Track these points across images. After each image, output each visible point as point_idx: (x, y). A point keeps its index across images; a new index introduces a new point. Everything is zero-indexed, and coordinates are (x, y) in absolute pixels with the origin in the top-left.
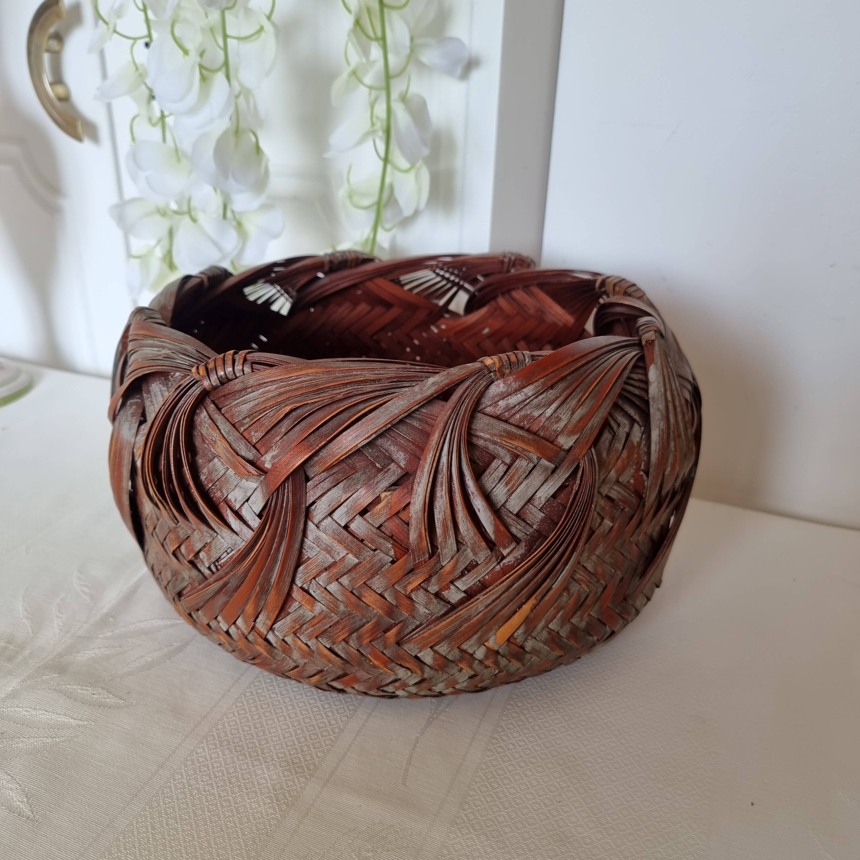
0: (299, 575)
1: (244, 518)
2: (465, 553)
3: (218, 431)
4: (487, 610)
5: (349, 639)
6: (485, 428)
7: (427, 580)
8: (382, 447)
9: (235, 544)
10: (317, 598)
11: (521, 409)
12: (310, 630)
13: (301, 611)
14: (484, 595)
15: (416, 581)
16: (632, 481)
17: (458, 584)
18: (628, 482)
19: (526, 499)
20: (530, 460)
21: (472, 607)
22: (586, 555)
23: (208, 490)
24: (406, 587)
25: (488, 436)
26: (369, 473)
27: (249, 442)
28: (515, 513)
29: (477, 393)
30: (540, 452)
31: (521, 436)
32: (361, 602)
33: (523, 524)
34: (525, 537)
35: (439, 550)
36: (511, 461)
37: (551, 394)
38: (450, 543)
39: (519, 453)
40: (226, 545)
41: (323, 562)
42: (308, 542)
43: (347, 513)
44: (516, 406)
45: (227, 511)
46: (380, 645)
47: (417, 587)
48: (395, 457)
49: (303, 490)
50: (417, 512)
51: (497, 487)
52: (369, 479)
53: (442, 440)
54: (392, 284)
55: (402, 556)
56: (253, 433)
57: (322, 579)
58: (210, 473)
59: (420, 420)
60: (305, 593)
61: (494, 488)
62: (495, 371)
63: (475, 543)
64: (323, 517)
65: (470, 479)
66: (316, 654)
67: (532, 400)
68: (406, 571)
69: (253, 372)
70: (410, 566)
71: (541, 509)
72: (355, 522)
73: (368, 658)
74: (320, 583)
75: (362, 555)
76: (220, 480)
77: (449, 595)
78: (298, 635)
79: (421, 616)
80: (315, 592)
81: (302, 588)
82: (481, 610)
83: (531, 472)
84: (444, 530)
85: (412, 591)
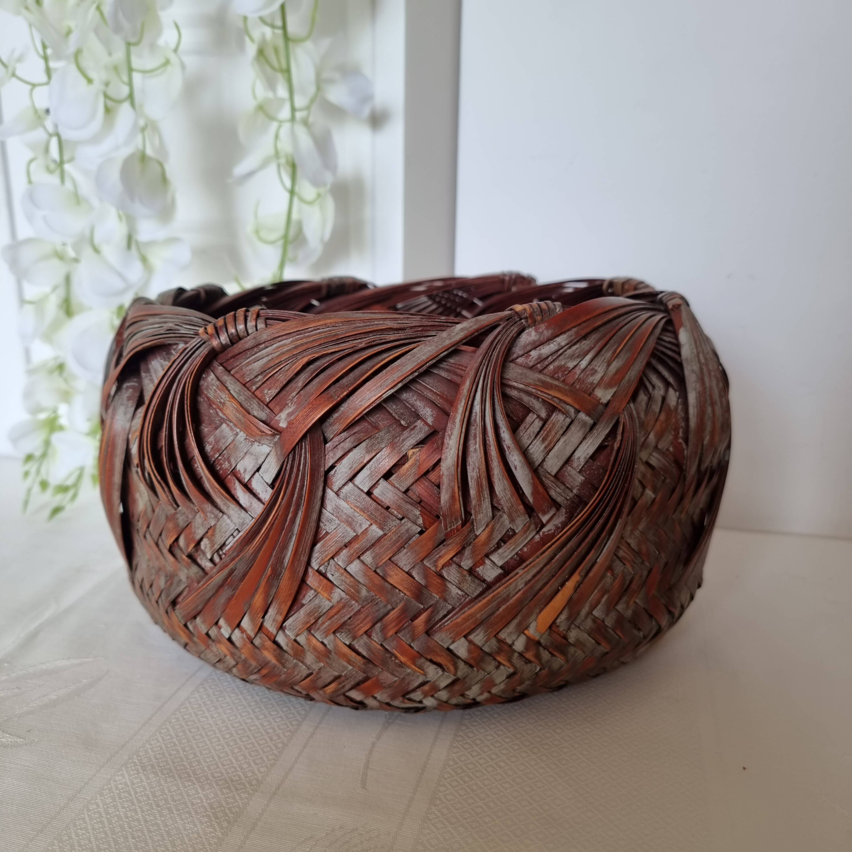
0: (315, 555)
1: (254, 490)
2: (501, 520)
3: (227, 392)
4: (527, 587)
5: (371, 632)
6: (519, 377)
7: (460, 553)
8: (407, 402)
9: (243, 524)
10: (335, 583)
11: (554, 360)
12: (327, 624)
13: (317, 601)
14: (523, 569)
15: (448, 554)
16: (671, 449)
17: (494, 557)
18: (668, 450)
19: (564, 458)
20: (567, 413)
21: (510, 584)
22: (630, 528)
23: (214, 462)
24: (436, 561)
25: (521, 386)
26: (393, 431)
27: (262, 402)
28: (553, 473)
29: (509, 338)
30: (578, 404)
31: (556, 386)
32: (386, 584)
33: (563, 487)
35: (473, 517)
36: (547, 415)
37: (585, 344)
38: (485, 506)
39: (555, 405)
40: (232, 527)
41: (343, 537)
42: (327, 514)
43: (371, 475)
44: (549, 356)
45: (235, 484)
46: (408, 636)
47: (448, 561)
48: (421, 413)
49: (321, 452)
50: (449, 468)
51: (533, 443)
52: (394, 437)
53: (474, 387)
55: (431, 524)
56: (266, 392)
57: (341, 560)
58: (217, 441)
59: (448, 371)
60: (322, 577)
61: (530, 444)
62: (526, 318)
63: (513, 506)
64: (343, 482)
66: (333, 654)
67: (565, 351)
68: (436, 543)
69: (266, 327)
70: (441, 536)
71: (580, 472)
72: (379, 487)
73: (393, 655)
74: (340, 563)
75: (387, 525)
76: (228, 448)
77: (484, 571)
78: (312, 631)
79: (453, 598)
80: (333, 575)
81: (318, 571)
82: (520, 588)
83: (568, 427)
84: (479, 490)
85: (443, 567)
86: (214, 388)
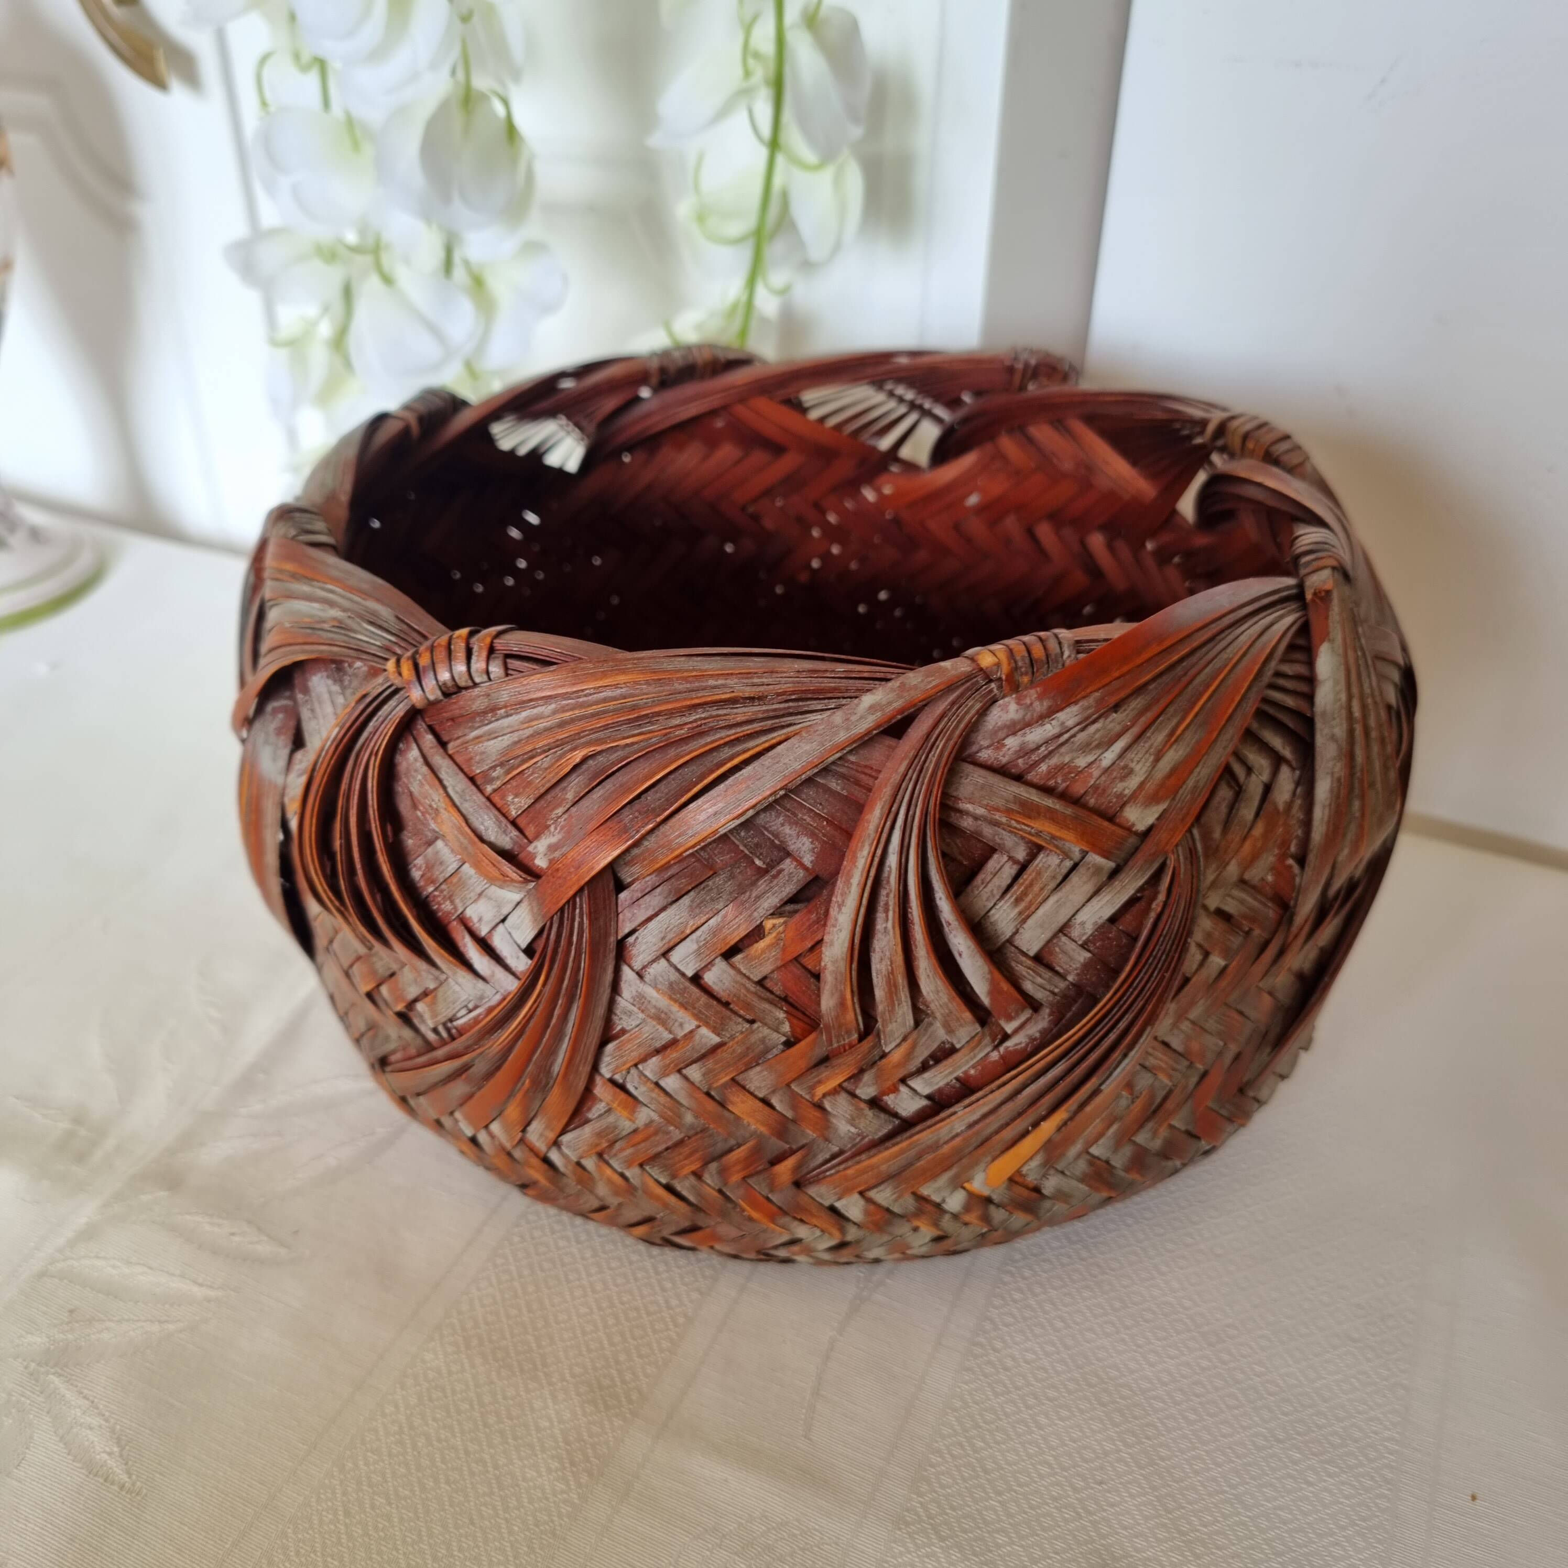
0: (606, 1059)
1: (498, 951)
2: (930, 1030)
3: (441, 791)
4: (969, 1132)
5: (703, 1172)
6: (977, 793)
8: (766, 829)
9: (481, 998)
10: (640, 1098)
11: (1051, 752)
12: (628, 1151)
13: (611, 1119)
14: (965, 1107)
15: (833, 1078)
16: (1270, 878)
17: (916, 1083)
18: (1263, 879)
19: (1055, 927)
20: (1066, 855)
23: (427, 897)
24: (812, 1088)
25: (980, 811)
26: (740, 877)
27: (504, 815)
28: (1032, 953)
29: (962, 726)
30: (1087, 842)
31: (1049, 809)
32: (725, 1111)
33: (1048, 974)
34: (1051, 998)
35: (879, 1025)
36: (1028, 855)
37: (1115, 720)
38: (900, 1012)
39: (1043, 844)
40: (464, 997)
41: (652, 1039)
42: (623, 1002)
43: (698, 953)
44: (1041, 746)
45: (464, 938)
46: (763, 1185)
47: (834, 1089)
48: (792, 848)
49: (610, 909)
50: (837, 961)
51: (997, 907)
52: (742, 889)
53: (889, 824)
54: (784, 409)
55: (806, 1033)
56: (510, 798)
57: (651, 1068)
58: (429, 867)
59: (843, 777)
60: (618, 1090)
61: (991, 909)
62: (1000, 679)
63: (951, 1012)
64: (649, 958)
65: (943, 897)
66: (640, 1192)
67: (1074, 736)
68: (813, 1061)
69: (507, 675)
70: (820, 1052)
71: (1084, 946)
72: (713, 970)
73: (737, 1205)
74: (647, 1073)
75: (727, 1030)
76: (449, 880)
77: (897, 1101)
78: (606, 1158)
79: (842, 1138)
80: (636, 1088)
81: (611, 1080)
82: (959, 1131)
83: (1066, 877)
84: (890, 989)
85: (824, 1096)
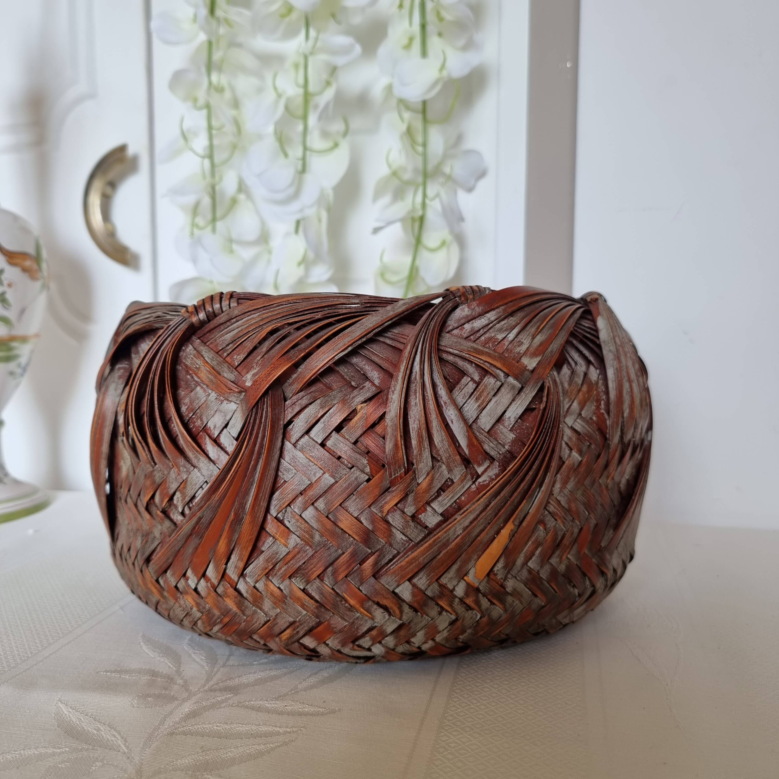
0: (274, 502)
1: (222, 444)
2: (440, 470)
3: (202, 358)
4: (465, 532)
5: (323, 576)
6: (454, 344)
7: (403, 499)
8: (357, 365)
9: (211, 476)
10: (291, 529)
11: (485, 332)
12: (283, 569)
13: (275, 548)
14: (461, 515)
15: (392, 500)
16: (594, 418)
17: (435, 505)
18: (591, 419)
19: (496, 417)
20: (497, 377)
21: (450, 529)
22: (559, 486)
23: (189, 420)
24: (382, 507)
25: (456, 352)
26: (345, 391)
27: (231, 366)
28: (487, 430)
29: (444, 312)
31: (487, 352)
32: (337, 528)
33: (495, 443)
35: (415, 466)
36: (479, 378)
37: (512, 320)
38: (425, 456)
39: (487, 369)
40: (202, 479)
41: (299, 485)
42: (285, 463)
43: (324, 428)
44: (480, 329)
45: (205, 439)
46: (357, 580)
47: (393, 507)
48: (369, 375)
49: (281, 407)
50: (393, 419)
51: (468, 402)
52: (346, 396)
53: (414, 350)
55: (377, 472)
56: (235, 357)
57: (296, 507)
58: (191, 402)
59: (391, 338)
60: (280, 524)
61: (465, 403)
62: (460, 296)
63: (450, 456)
64: (300, 435)
65: (442, 389)
66: (288, 598)
67: (495, 325)
68: (382, 490)
69: (238, 305)
70: (386, 483)
71: (511, 430)
72: (331, 439)
73: (343, 598)
74: (296, 510)
75: (338, 474)
76: (201, 408)
77: (426, 518)
78: (270, 577)
79: (398, 543)
80: (290, 522)
81: (276, 518)
82: (459, 533)
83: (499, 390)
84: (419, 440)
85: (388, 512)
86: (192, 356)
